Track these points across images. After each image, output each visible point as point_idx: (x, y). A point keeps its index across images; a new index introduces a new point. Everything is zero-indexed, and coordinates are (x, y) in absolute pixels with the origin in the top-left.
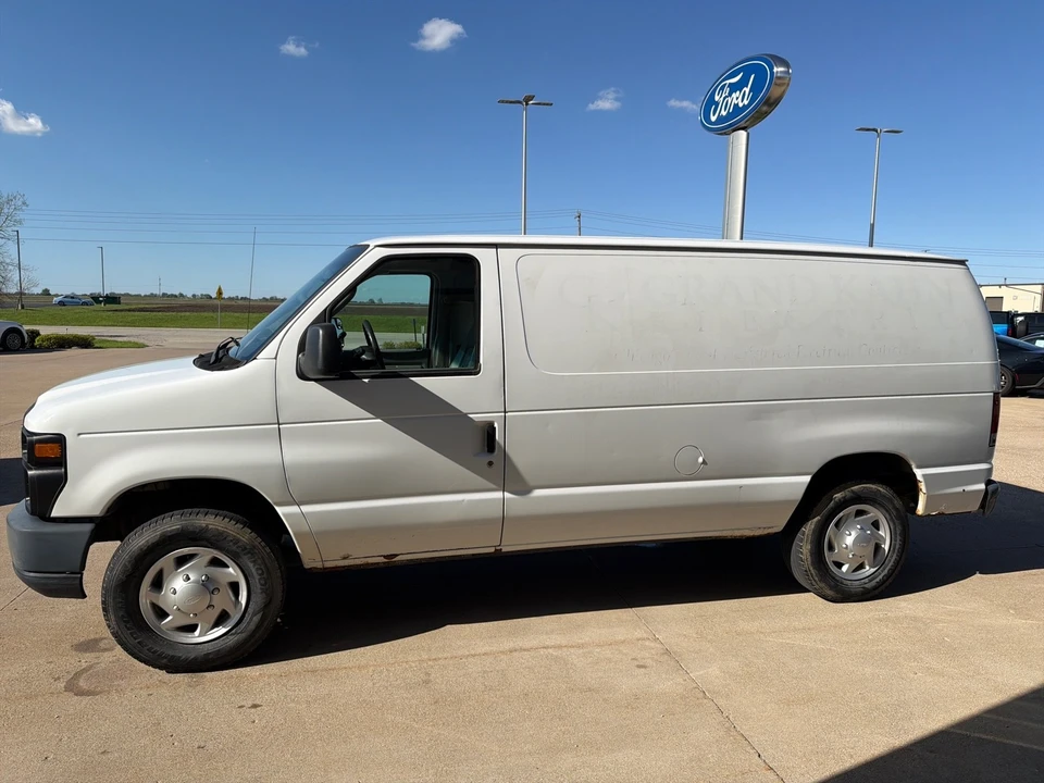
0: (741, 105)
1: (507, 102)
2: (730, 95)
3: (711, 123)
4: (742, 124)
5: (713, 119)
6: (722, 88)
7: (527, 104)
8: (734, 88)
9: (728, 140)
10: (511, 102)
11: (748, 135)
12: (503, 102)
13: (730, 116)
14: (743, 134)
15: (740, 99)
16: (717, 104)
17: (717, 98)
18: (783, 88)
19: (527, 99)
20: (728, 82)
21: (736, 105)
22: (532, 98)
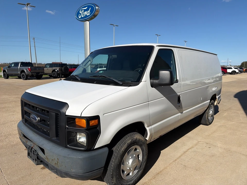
0: (87, 15)
1: (21, 4)
2: (84, 12)
3: (79, 18)
4: (88, 20)
5: (80, 17)
6: (82, 10)
7: (27, 6)
8: (85, 10)
9: (84, 23)
10: (22, 4)
11: (89, 22)
12: (19, 4)
13: (84, 17)
14: (88, 22)
15: (87, 13)
16: (80, 14)
17: (80, 12)
18: (98, 12)
19: (27, 4)
20: (83, 9)
21: (86, 15)
22: (29, 4)
